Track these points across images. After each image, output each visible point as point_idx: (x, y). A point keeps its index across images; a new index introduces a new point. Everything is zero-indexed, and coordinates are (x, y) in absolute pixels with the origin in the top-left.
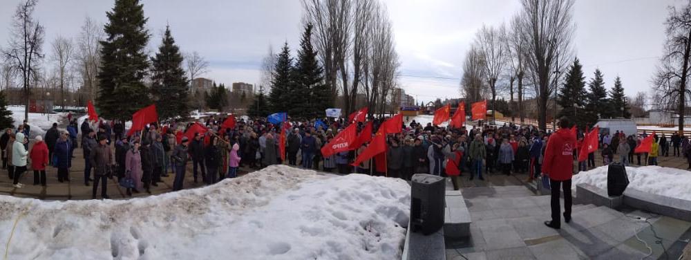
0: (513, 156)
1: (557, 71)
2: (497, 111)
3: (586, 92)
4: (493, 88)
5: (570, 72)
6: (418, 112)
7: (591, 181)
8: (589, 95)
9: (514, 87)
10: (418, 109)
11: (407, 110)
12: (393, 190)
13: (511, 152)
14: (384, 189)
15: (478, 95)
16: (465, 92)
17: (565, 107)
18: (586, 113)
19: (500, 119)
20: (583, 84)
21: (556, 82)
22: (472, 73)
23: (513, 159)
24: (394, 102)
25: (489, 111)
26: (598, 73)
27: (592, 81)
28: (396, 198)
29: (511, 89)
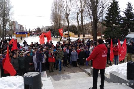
0: (78, 57)
1: (102, 7)
2: (71, 31)
3: (121, 17)
4: (68, 19)
5: (110, 6)
6: (27, 35)
7: (119, 70)
8: (123, 18)
9: (79, 18)
10: (27, 33)
11: (20, 34)
12: (15, 82)
13: (77, 55)
14: (9, 83)
15: (60, 23)
16: (53, 23)
17: (108, 27)
18: (121, 29)
19: (73, 36)
20: (119, 13)
21: (102, 13)
22: (56, 12)
23: (78, 59)
24: (11, 30)
25: (67, 32)
26: (129, 4)
27: (125, 9)
28: (16, 86)
29: (78, 20)
